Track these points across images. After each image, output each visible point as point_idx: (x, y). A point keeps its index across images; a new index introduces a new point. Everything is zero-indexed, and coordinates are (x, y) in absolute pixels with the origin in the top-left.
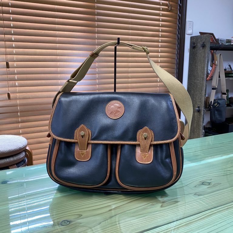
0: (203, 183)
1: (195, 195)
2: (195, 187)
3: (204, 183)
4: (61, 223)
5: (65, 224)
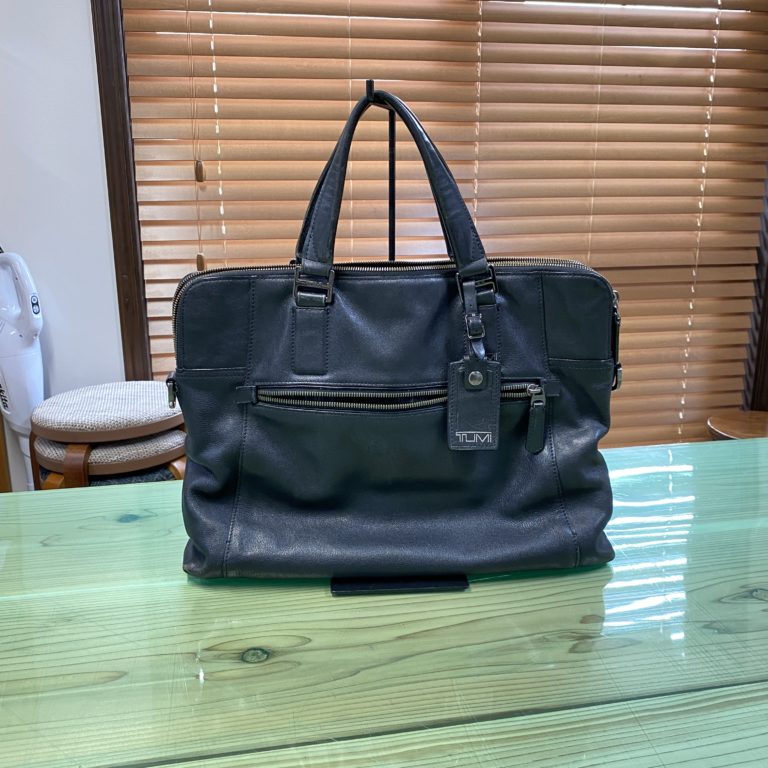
0: (752, 592)
1: (706, 627)
2: (719, 601)
3: (754, 594)
4: (244, 653)
5: (254, 659)
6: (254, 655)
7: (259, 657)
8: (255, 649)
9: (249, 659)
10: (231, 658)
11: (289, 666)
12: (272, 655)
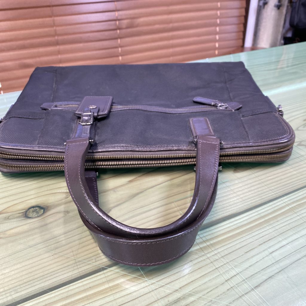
4: (26, 212)
5: (35, 214)
7: (37, 213)
9: (31, 215)
11: (60, 215)
12: (47, 209)
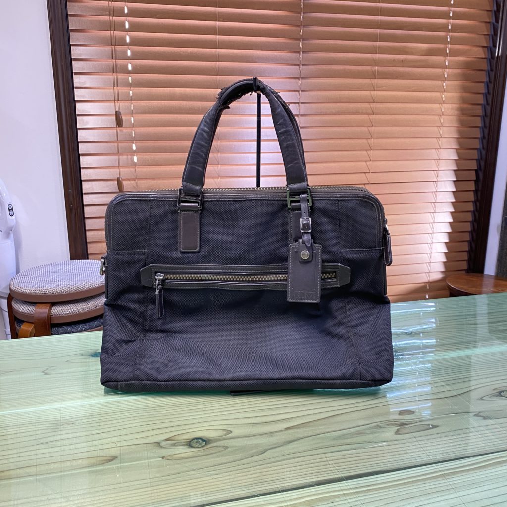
1: (476, 415)
2: (481, 399)
3: (502, 394)
4: (190, 441)
5: (197, 445)
6: (196, 442)
7: (200, 444)
8: (197, 438)
9: (194, 445)
10: (183, 445)
11: (221, 449)
12: (209, 442)
